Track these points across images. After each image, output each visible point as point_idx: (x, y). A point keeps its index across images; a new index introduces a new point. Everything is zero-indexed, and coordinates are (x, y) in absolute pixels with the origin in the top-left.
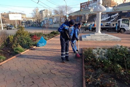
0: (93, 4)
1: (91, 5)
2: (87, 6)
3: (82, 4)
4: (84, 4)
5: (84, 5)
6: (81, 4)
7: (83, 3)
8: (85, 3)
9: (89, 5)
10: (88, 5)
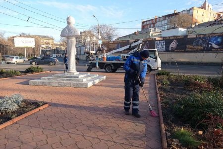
0: (162, 22)
1: (159, 24)
2: (152, 25)
3: (145, 23)
4: (148, 23)
5: (147, 25)
6: (143, 23)
7: (146, 21)
8: (149, 21)
9: (156, 24)
10: (154, 24)
